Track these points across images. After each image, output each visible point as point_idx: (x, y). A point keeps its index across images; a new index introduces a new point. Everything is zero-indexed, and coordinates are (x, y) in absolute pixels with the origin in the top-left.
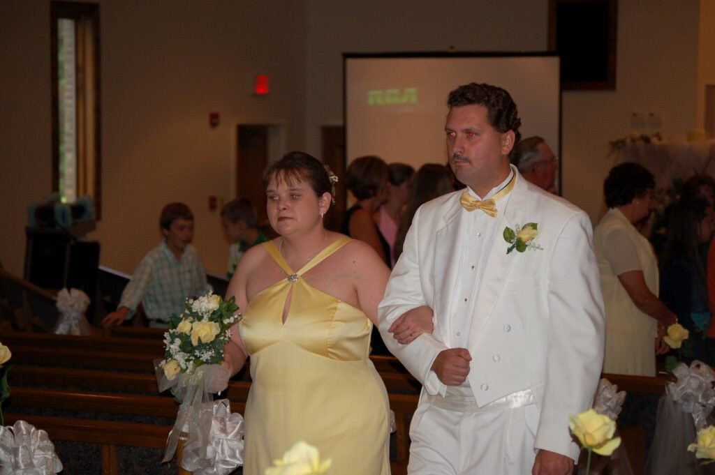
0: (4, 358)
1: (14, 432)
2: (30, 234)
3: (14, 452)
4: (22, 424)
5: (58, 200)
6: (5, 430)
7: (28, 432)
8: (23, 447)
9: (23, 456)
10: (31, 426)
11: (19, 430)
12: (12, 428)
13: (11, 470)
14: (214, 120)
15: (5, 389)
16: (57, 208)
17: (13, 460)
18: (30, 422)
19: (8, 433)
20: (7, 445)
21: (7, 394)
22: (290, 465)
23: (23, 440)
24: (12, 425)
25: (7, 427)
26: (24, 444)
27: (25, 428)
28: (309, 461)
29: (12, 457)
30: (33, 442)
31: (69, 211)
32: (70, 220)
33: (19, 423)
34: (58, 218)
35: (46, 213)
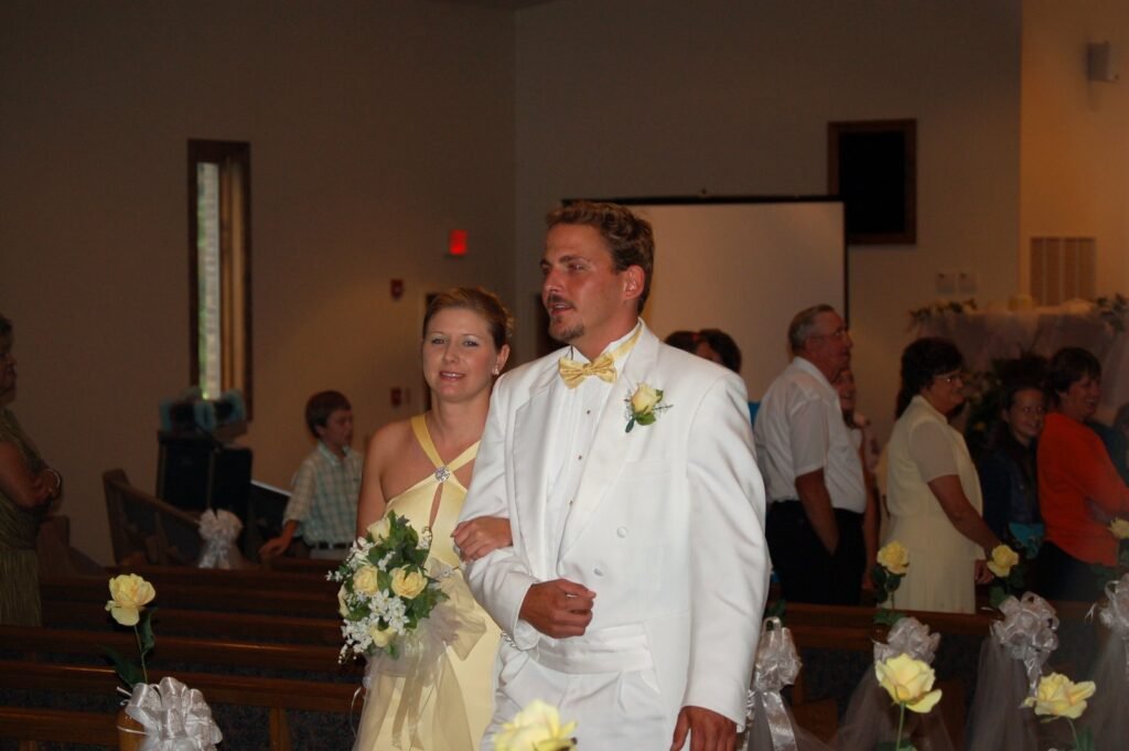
0: (146, 597)
1: (161, 692)
2: (164, 440)
3: (162, 717)
4: (171, 682)
5: (198, 395)
6: (150, 690)
7: (179, 692)
8: (173, 711)
9: (172, 722)
10: (181, 684)
11: (167, 689)
12: (158, 686)
13: (157, 740)
14: (397, 289)
15: (149, 637)
16: (198, 406)
17: (160, 728)
18: (180, 679)
19: (153, 693)
20: (153, 709)
21: (150, 644)
22: (522, 729)
23: (172, 702)
24: (158, 683)
25: (152, 686)
26: (174, 707)
27: (175, 687)
28: (548, 725)
29: (159, 722)
30: (184, 704)
31: (212, 410)
32: (213, 422)
33: (167, 681)
34: (199, 419)
35: (184, 412)
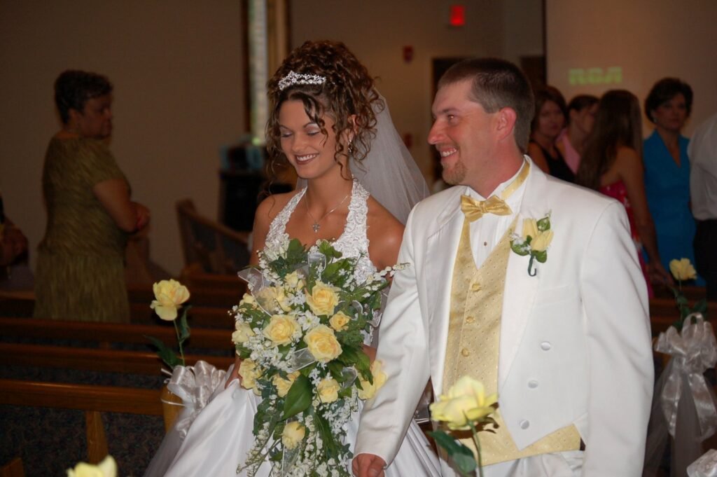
0: (182, 298)
1: (195, 373)
3: (196, 392)
4: (203, 365)
5: (249, 142)
6: (186, 371)
7: (209, 373)
8: (205, 387)
9: (204, 396)
10: (211, 366)
11: (200, 370)
12: (193, 368)
13: (193, 410)
14: (408, 54)
15: (185, 329)
16: (249, 150)
17: (195, 401)
18: (210, 362)
19: (189, 374)
20: (189, 386)
21: (186, 335)
22: (455, 399)
23: (204, 380)
24: (193, 365)
25: (188, 367)
26: (205, 384)
27: (206, 369)
28: (476, 397)
29: (194, 397)
30: (213, 382)
31: (260, 153)
32: (261, 161)
33: (200, 363)
34: (250, 158)
35: (238, 155)
